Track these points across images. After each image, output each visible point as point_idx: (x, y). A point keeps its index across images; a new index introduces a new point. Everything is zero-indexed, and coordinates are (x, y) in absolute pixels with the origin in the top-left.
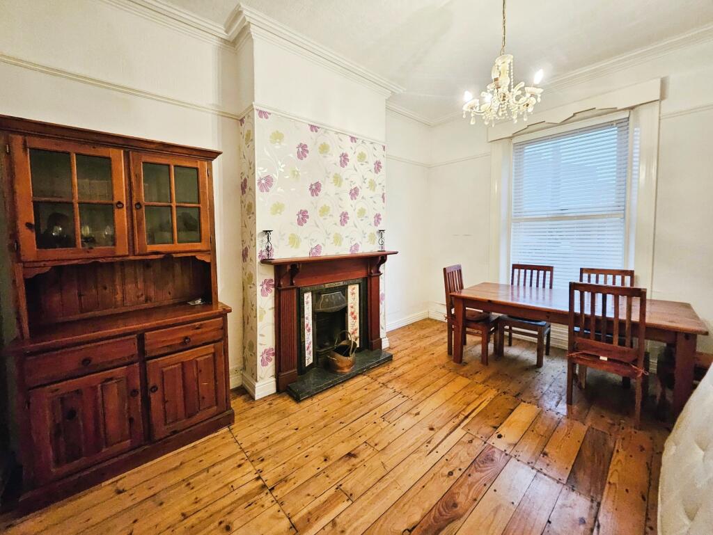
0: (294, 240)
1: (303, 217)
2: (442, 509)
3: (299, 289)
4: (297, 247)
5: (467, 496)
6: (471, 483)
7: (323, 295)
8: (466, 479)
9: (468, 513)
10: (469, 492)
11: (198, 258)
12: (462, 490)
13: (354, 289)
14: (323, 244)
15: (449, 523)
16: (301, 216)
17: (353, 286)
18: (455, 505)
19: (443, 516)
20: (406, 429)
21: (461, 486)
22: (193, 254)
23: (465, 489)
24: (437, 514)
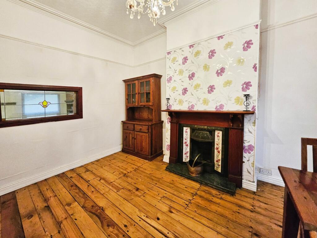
0: (181, 102)
1: (185, 91)
2: (107, 220)
3: (180, 124)
4: (182, 105)
5: (112, 232)
6: (119, 236)
7: (196, 131)
8: (122, 234)
9: (104, 231)
10: (113, 233)
11: (150, 107)
12: (115, 230)
13: (219, 133)
14: (196, 104)
15: (101, 222)
16: (184, 91)
17: (218, 132)
18: (108, 226)
19: (105, 220)
20: (156, 207)
21: (118, 230)
22: (149, 106)
23: (116, 232)
24: (106, 218)
